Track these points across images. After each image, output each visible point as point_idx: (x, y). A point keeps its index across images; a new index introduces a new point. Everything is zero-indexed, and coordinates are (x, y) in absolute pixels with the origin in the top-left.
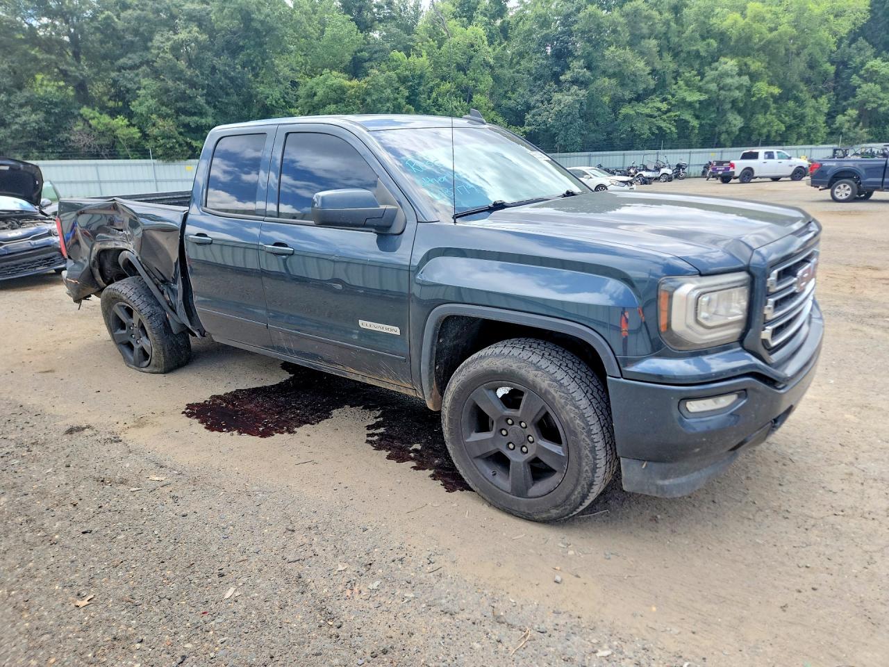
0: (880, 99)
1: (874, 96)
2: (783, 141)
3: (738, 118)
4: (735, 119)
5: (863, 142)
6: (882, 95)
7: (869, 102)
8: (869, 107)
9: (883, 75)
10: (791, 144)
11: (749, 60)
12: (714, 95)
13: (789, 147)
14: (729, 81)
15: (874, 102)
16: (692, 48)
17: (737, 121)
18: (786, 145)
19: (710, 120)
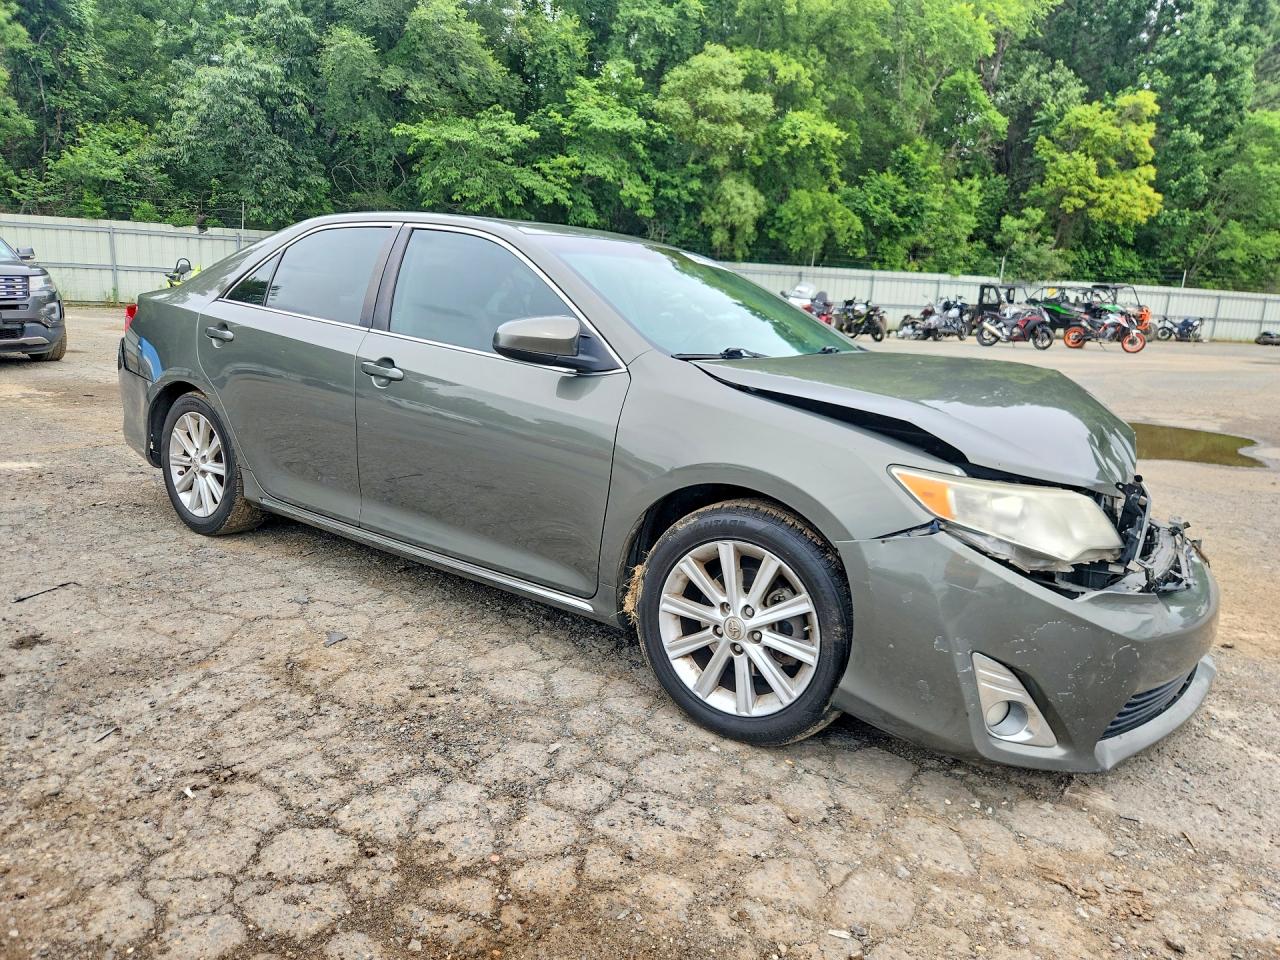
0: (1091, 188)
1: (1081, 182)
2: (873, 260)
3: (751, 192)
4: (742, 194)
5: (1056, 277)
6: (1097, 181)
7: (1070, 194)
8: (1070, 204)
9: (1100, 140)
10: (892, 268)
11: (775, 58)
12: (684, 128)
13: (888, 274)
14: (718, 97)
15: (1080, 195)
16: (636, 12)
17: (744, 200)
18: (882, 269)
19: (691, 193)
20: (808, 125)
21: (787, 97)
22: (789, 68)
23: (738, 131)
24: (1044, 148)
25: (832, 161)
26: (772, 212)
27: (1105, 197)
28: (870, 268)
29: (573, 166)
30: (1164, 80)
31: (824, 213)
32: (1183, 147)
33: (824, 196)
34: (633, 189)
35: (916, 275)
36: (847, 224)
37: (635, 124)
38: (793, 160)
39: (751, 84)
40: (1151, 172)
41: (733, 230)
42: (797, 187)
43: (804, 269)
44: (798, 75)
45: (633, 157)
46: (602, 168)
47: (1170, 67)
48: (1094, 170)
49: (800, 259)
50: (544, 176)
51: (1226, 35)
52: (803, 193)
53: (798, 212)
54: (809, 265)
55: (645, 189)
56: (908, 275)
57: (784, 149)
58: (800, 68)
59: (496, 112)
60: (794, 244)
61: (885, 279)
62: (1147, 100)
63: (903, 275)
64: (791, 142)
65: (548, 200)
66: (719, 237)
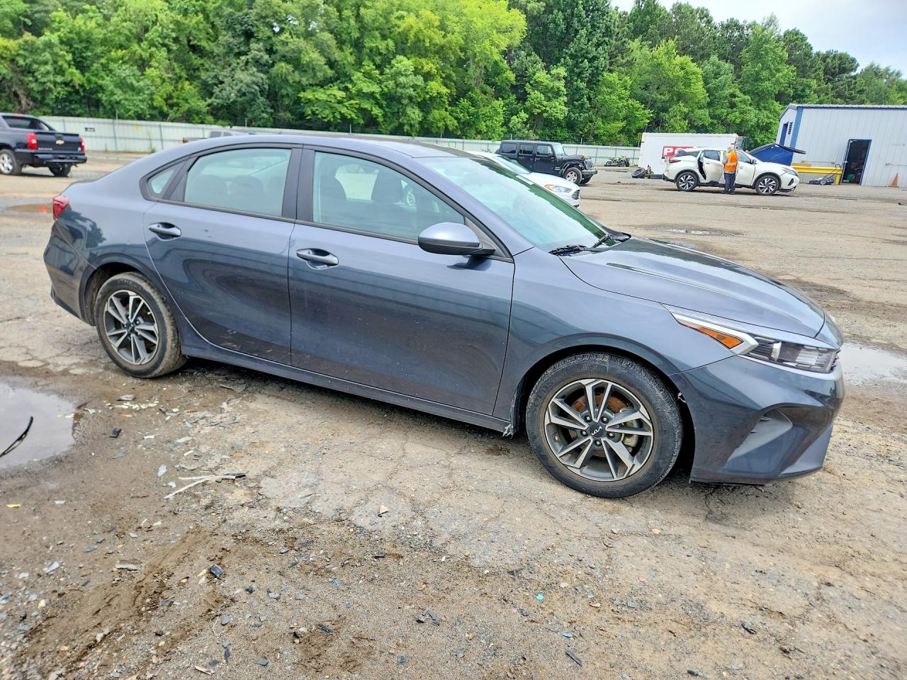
20: (436, 87)
21: (428, 77)
22: (429, 65)
23: (411, 91)
24: (528, 88)
25: (445, 99)
26: (425, 118)
27: (548, 109)
28: (462, 138)
29: (357, 104)
30: (570, 62)
31: (444, 119)
32: (578, 89)
33: (443, 112)
34: (376, 111)
35: (480, 141)
36: (452, 123)
37: (375, 88)
38: (432, 98)
39: (416, 72)
40: (565, 99)
41: (411, 126)
42: (434, 108)
43: (438, 139)
44: (431, 68)
45: (375, 98)
46: (366, 105)
47: (572, 56)
48: (543, 98)
49: (437, 135)
50: (347, 107)
51: (592, 44)
52: (436, 111)
53: (434, 118)
54: (440, 137)
55: (380, 111)
56: (477, 141)
57: (428, 96)
58: (432, 65)
59: (331, 87)
60: (434, 130)
61: (468, 143)
62: (562, 71)
63: (474, 141)
64: (431, 94)
65: (349, 117)
66: (406, 128)
